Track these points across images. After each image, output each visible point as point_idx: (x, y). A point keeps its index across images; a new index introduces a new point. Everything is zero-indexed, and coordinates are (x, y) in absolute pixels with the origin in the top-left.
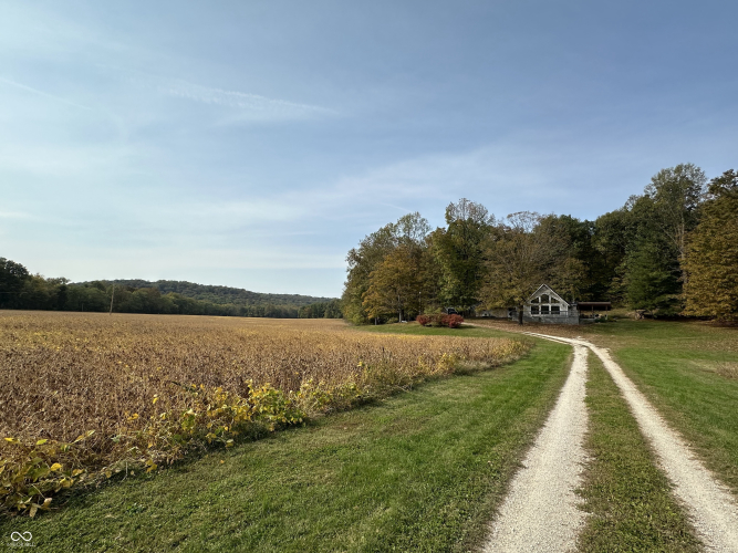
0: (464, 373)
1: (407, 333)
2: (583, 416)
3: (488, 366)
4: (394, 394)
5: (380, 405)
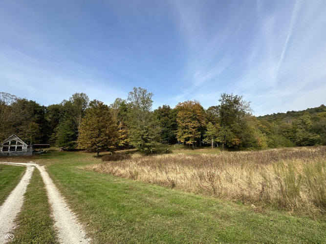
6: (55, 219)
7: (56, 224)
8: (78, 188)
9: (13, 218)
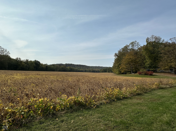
0: (162, 88)
1: (135, 77)
3: (169, 87)
4: (146, 93)
5: (143, 95)
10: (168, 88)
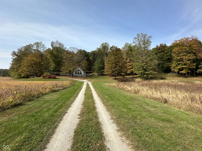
0: (55, 91)
2: (83, 98)
4: (30, 101)
6: (97, 107)
7: (97, 110)
8: (106, 95)
9: (81, 103)
10: (61, 90)
